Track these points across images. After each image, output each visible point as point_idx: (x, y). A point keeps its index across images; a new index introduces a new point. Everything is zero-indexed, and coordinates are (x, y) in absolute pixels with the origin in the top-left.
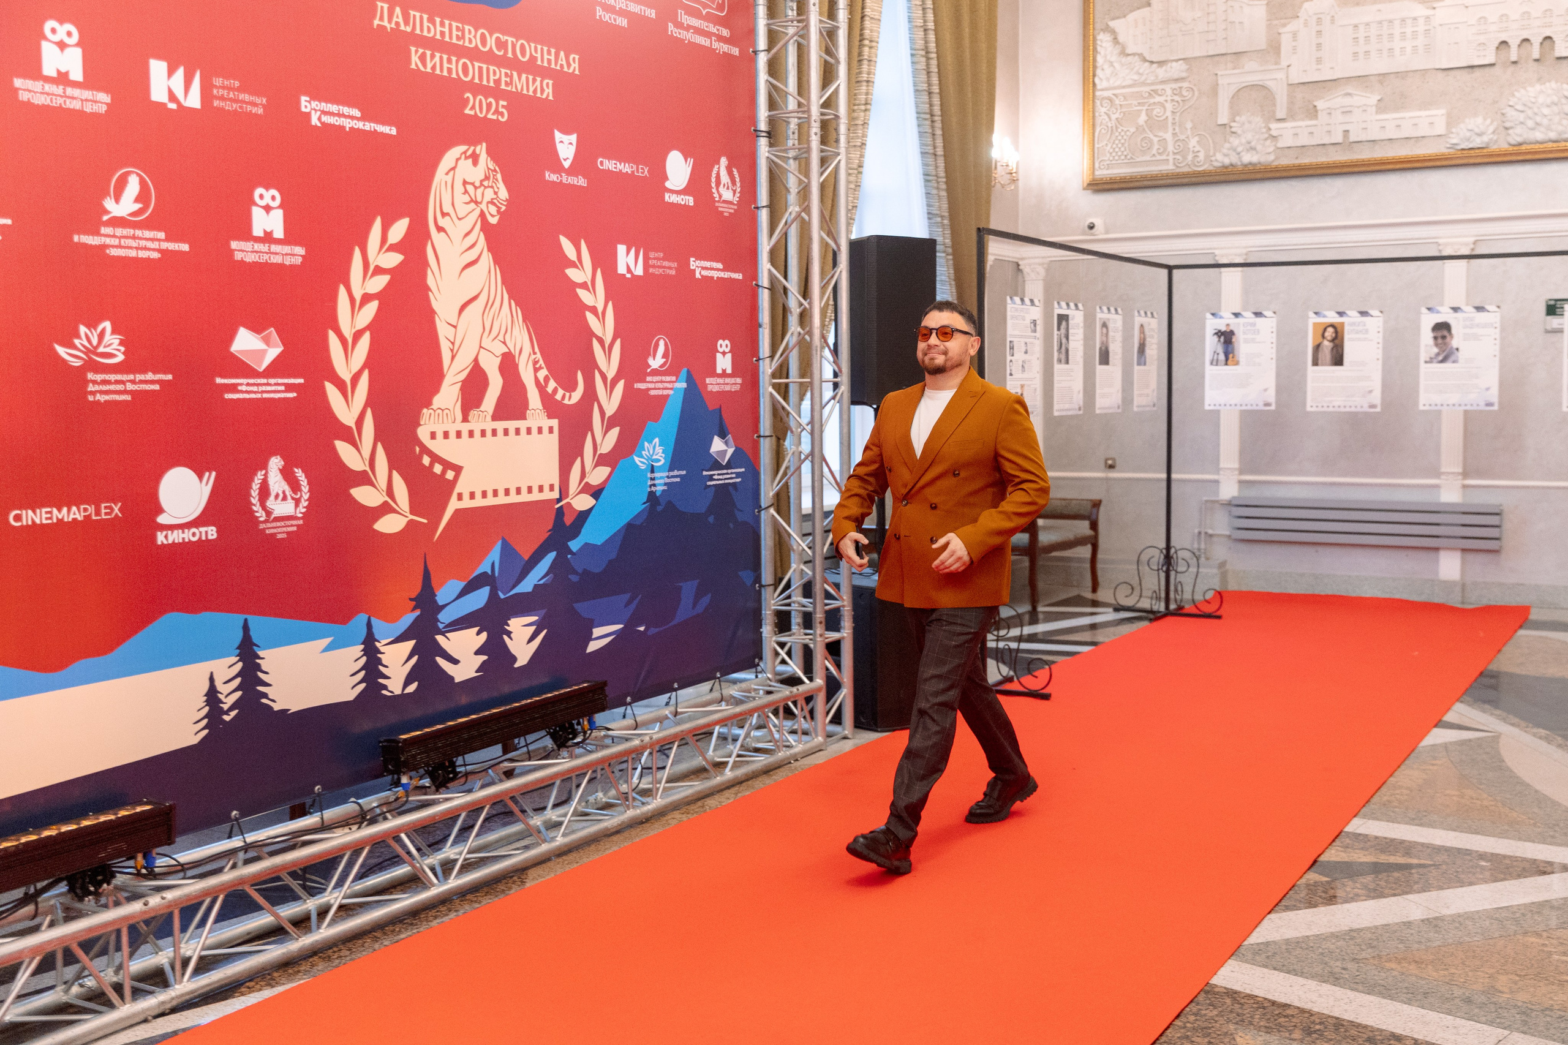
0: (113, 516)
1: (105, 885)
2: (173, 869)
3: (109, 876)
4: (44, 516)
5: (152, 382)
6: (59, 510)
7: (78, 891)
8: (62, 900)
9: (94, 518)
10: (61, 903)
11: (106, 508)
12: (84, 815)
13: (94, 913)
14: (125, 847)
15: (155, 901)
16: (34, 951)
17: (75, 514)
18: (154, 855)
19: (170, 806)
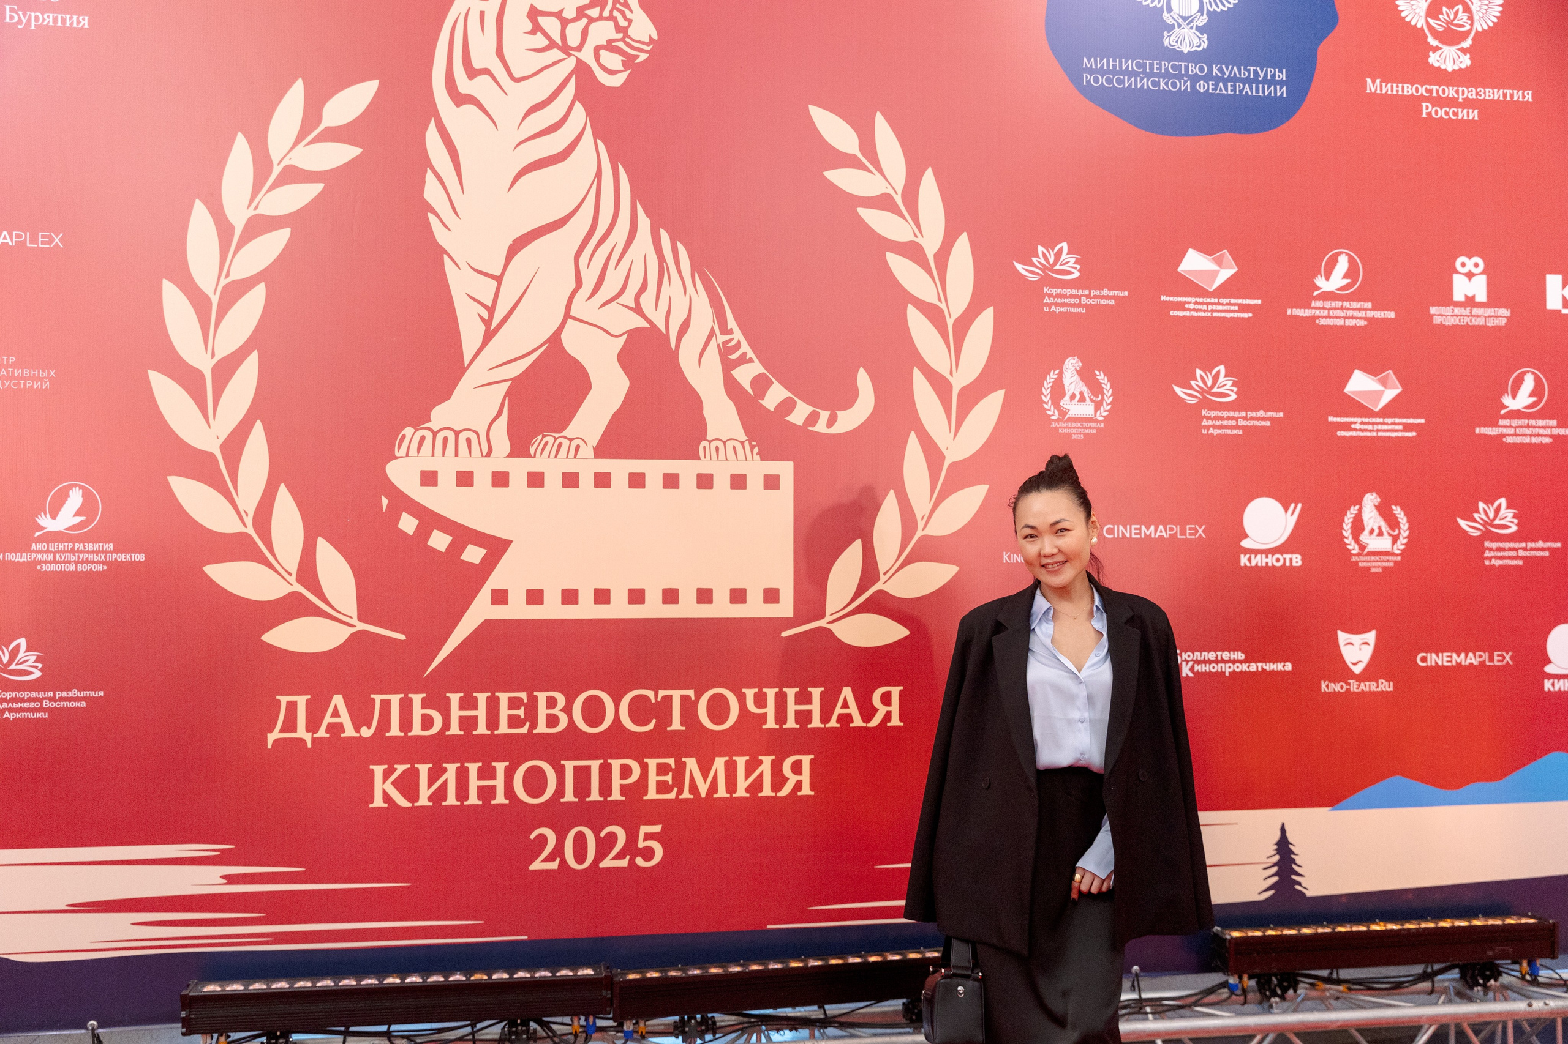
0: (1505, 662)
1: (1492, 982)
2: (1554, 982)
3: (1496, 975)
4: (1446, 659)
5: (1543, 549)
6: (1459, 656)
7: (1469, 980)
8: (1455, 984)
9: (1488, 663)
10: (1454, 988)
11: (1498, 656)
12: (1476, 917)
13: (1482, 1001)
14: (1511, 950)
15: (1538, 1005)
16: (1432, 1020)
17: (1471, 659)
18: (1538, 965)
19: (1554, 923)
